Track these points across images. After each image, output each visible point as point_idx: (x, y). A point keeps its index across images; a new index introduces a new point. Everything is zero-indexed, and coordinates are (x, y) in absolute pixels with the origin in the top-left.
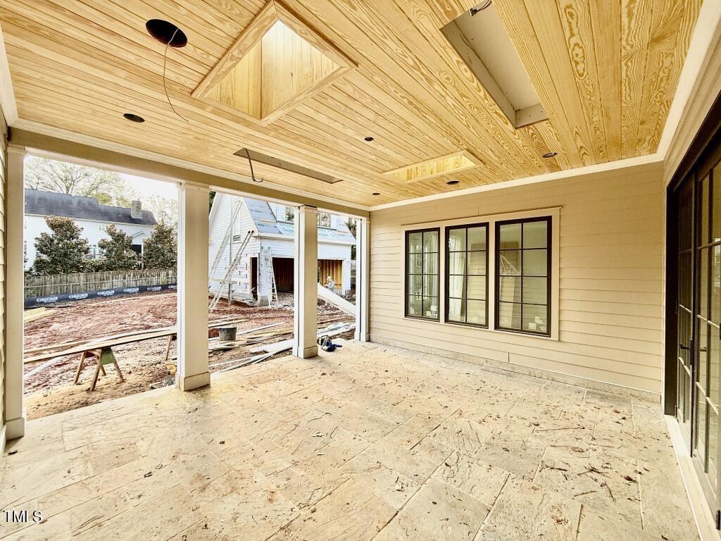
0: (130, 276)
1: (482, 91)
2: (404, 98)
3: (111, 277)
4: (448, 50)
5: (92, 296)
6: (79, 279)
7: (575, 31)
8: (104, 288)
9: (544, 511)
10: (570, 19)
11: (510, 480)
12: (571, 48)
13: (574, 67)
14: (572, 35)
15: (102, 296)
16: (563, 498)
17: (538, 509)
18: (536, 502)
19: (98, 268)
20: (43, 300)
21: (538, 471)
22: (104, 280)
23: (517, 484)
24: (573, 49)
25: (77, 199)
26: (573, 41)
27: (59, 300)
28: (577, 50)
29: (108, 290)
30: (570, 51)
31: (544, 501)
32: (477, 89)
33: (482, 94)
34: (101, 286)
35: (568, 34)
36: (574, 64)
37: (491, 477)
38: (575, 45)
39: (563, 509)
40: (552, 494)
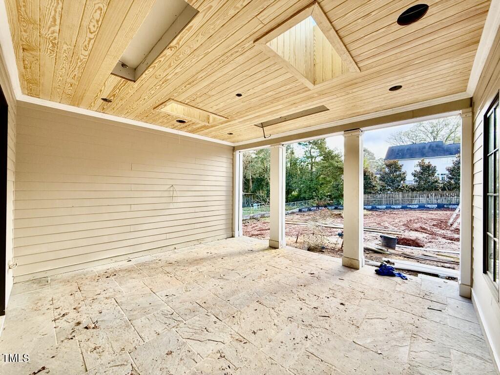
0: (432, 195)
1: (160, 59)
2: (185, 87)
3: (418, 195)
4: (142, 79)
5: (404, 208)
6: (399, 196)
7: (88, 39)
8: (413, 203)
9: (107, 344)
10: (87, 45)
11: (140, 339)
12: (95, 33)
13: (101, 19)
14: (90, 39)
15: (410, 208)
16: (102, 362)
17: (110, 342)
18: (115, 345)
19: (413, 190)
20: (379, 207)
21: (133, 362)
22: (413, 197)
23: (134, 341)
24: (95, 32)
25: (429, 145)
26: (92, 36)
27: (386, 208)
28: (93, 29)
29: (415, 204)
30: (96, 32)
31: (111, 349)
32: (158, 63)
33: (162, 59)
34: (412, 202)
35: (92, 41)
36: (100, 23)
37: (149, 331)
38: (92, 33)
39: (97, 356)
40: (110, 358)
